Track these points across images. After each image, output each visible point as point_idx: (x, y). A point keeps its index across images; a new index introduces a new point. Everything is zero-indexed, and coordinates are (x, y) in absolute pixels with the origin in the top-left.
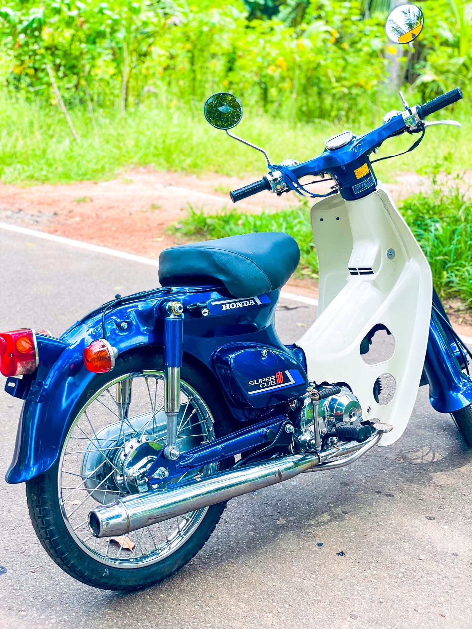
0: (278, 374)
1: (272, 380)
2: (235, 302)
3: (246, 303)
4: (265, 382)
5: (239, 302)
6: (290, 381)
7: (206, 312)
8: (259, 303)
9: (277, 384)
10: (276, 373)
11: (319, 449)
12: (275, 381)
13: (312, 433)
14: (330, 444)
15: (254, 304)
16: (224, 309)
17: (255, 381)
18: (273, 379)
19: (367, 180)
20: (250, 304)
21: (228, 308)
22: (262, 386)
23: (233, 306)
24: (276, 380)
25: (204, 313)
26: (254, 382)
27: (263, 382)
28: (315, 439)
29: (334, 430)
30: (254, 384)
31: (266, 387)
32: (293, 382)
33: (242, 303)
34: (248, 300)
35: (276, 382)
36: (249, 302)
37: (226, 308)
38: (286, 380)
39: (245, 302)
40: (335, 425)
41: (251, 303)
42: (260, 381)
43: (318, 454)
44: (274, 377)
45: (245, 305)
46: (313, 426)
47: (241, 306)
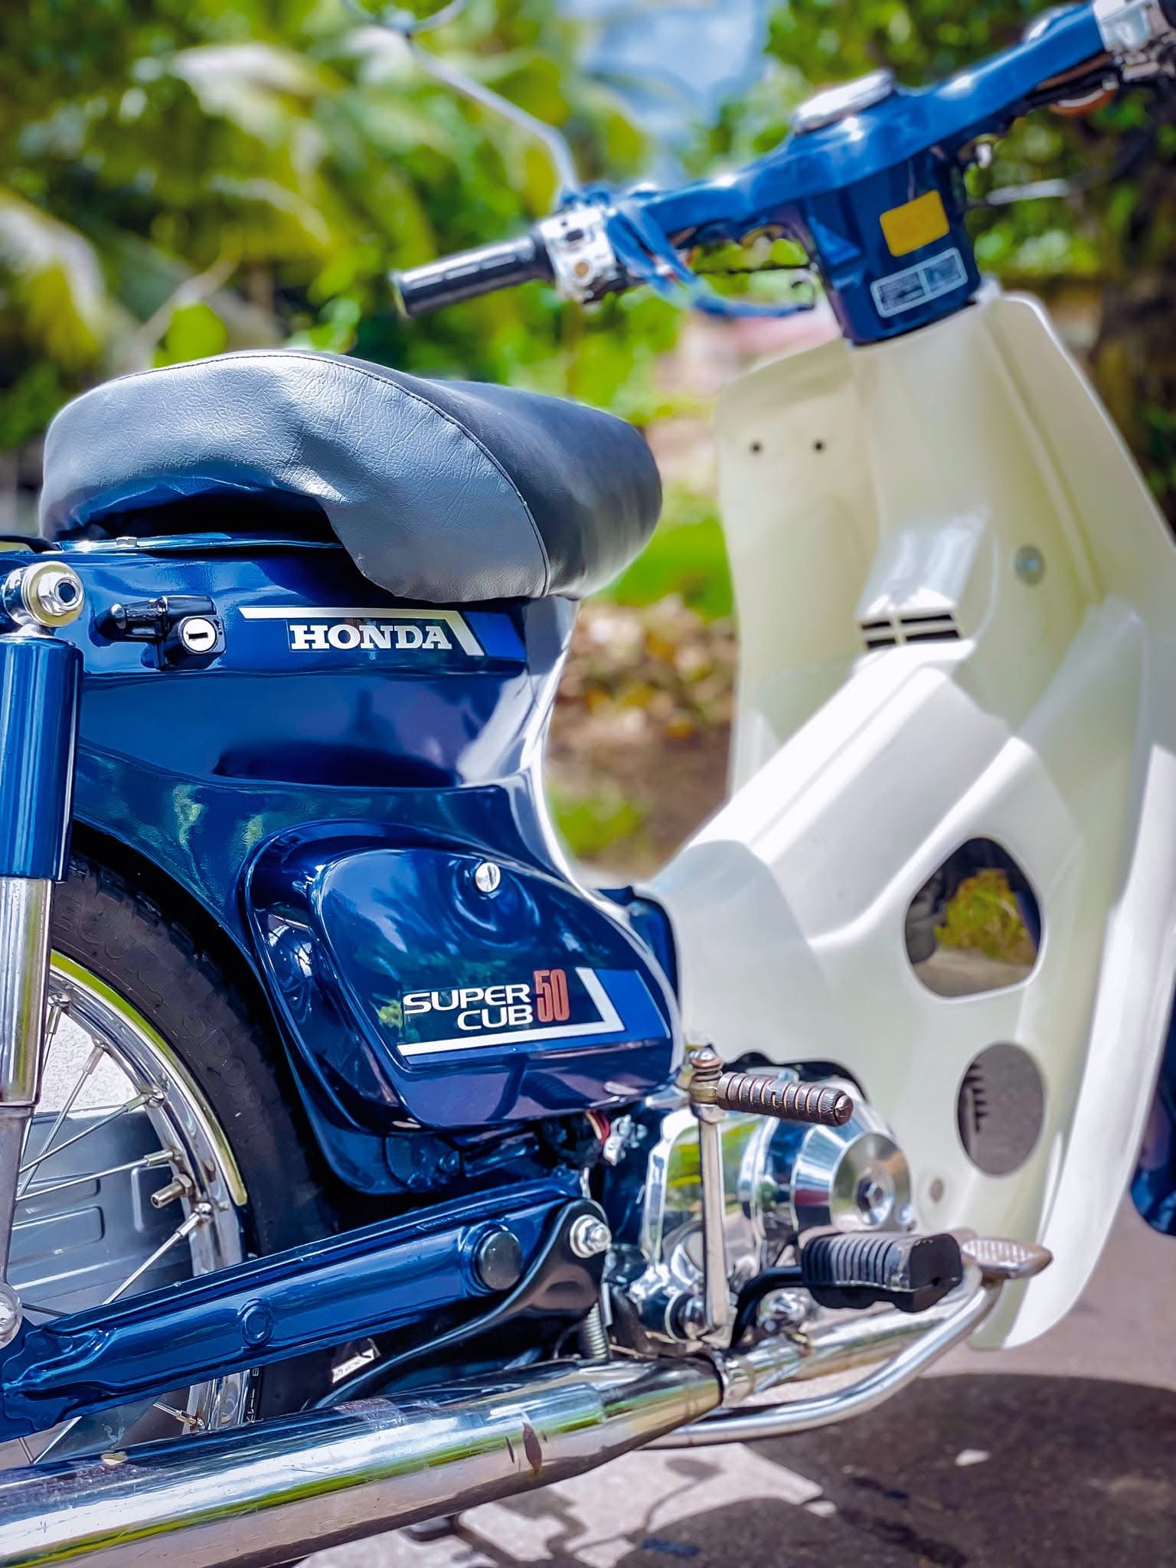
0: (546, 980)
1: (517, 1001)
2: (357, 622)
3: (410, 637)
4: (482, 1004)
5: (379, 622)
6: (599, 1018)
7: (204, 635)
8: (472, 647)
9: (537, 1024)
10: (538, 975)
11: (722, 1340)
12: (529, 1009)
13: (691, 1268)
14: (770, 1327)
15: (445, 645)
16: (300, 644)
17: (435, 995)
18: (523, 996)
19: (933, 262)
20: (428, 645)
21: (320, 644)
22: (469, 1021)
23: (344, 637)
24: (533, 1003)
25: (193, 637)
26: (429, 999)
27: (471, 1006)
28: (704, 1294)
29: (787, 1260)
30: (427, 1007)
31: (485, 1031)
32: (611, 1022)
33: (387, 629)
34: (422, 624)
35: (534, 1014)
36: (425, 635)
37: (310, 642)
38: (582, 1009)
39: (401, 631)
40: (793, 1241)
41: (430, 638)
42: (460, 997)
43: (719, 1362)
44: (526, 988)
45: (402, 644)
46: (698, 1236)
47: (385, 644)
